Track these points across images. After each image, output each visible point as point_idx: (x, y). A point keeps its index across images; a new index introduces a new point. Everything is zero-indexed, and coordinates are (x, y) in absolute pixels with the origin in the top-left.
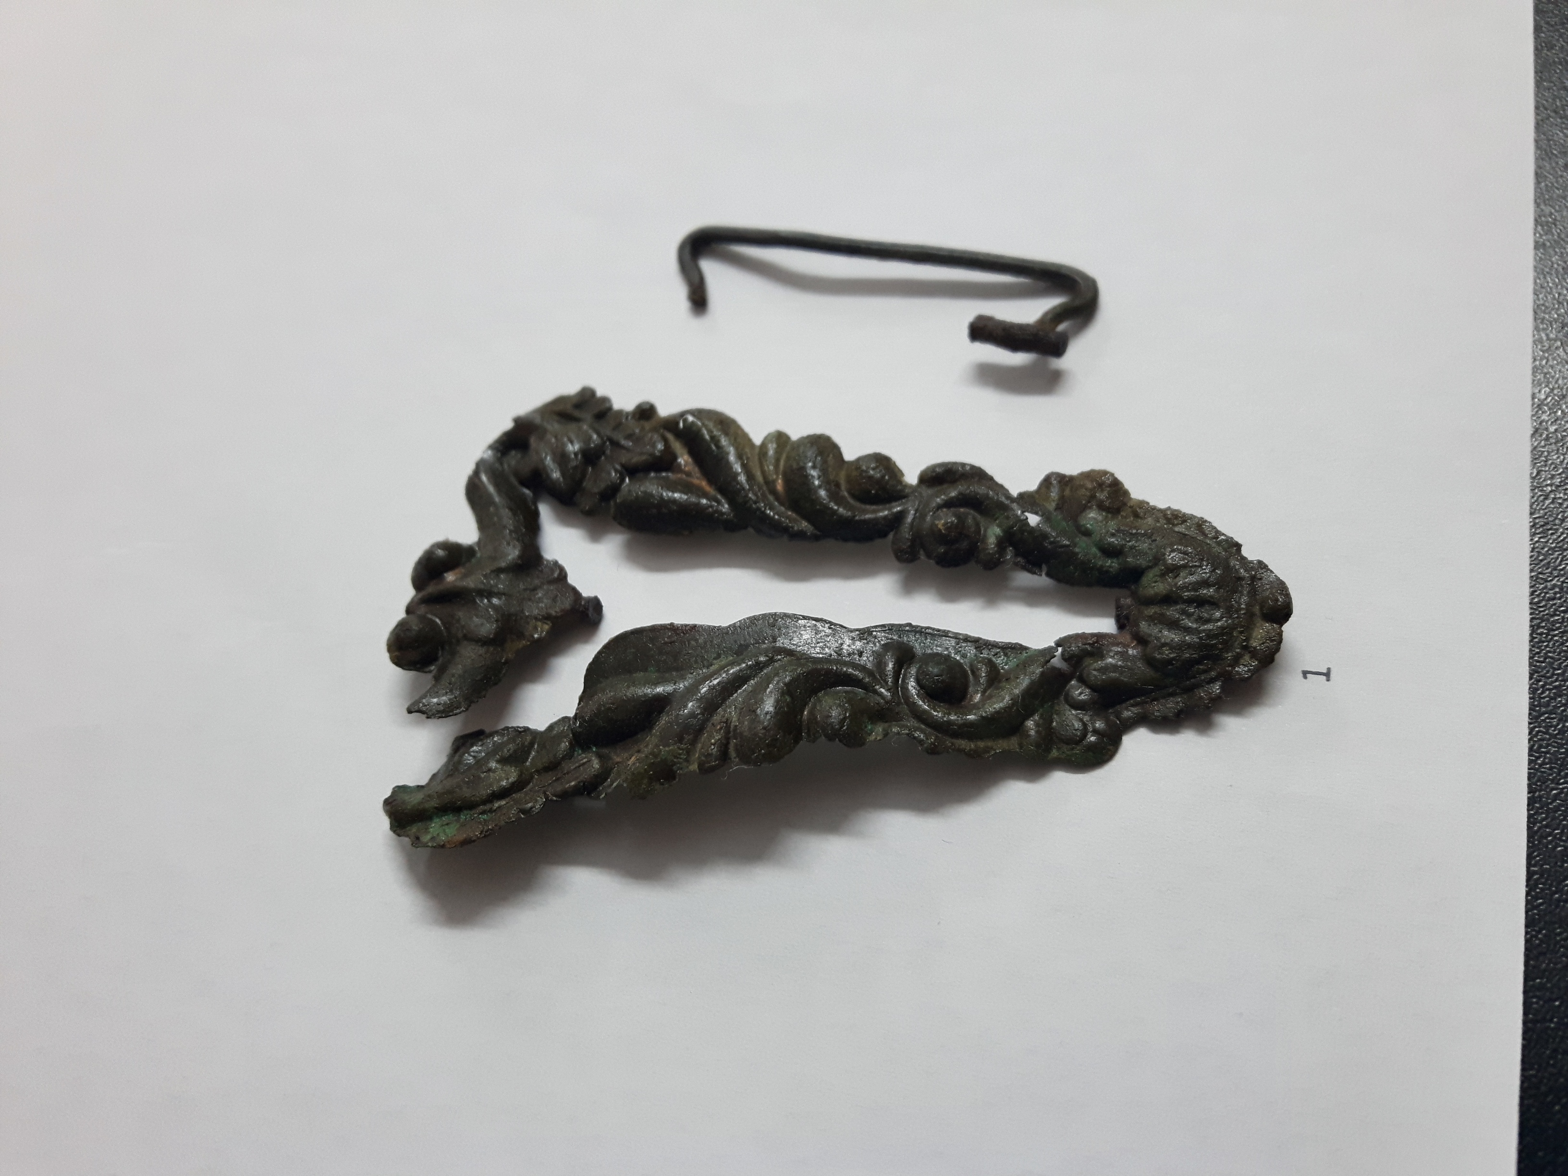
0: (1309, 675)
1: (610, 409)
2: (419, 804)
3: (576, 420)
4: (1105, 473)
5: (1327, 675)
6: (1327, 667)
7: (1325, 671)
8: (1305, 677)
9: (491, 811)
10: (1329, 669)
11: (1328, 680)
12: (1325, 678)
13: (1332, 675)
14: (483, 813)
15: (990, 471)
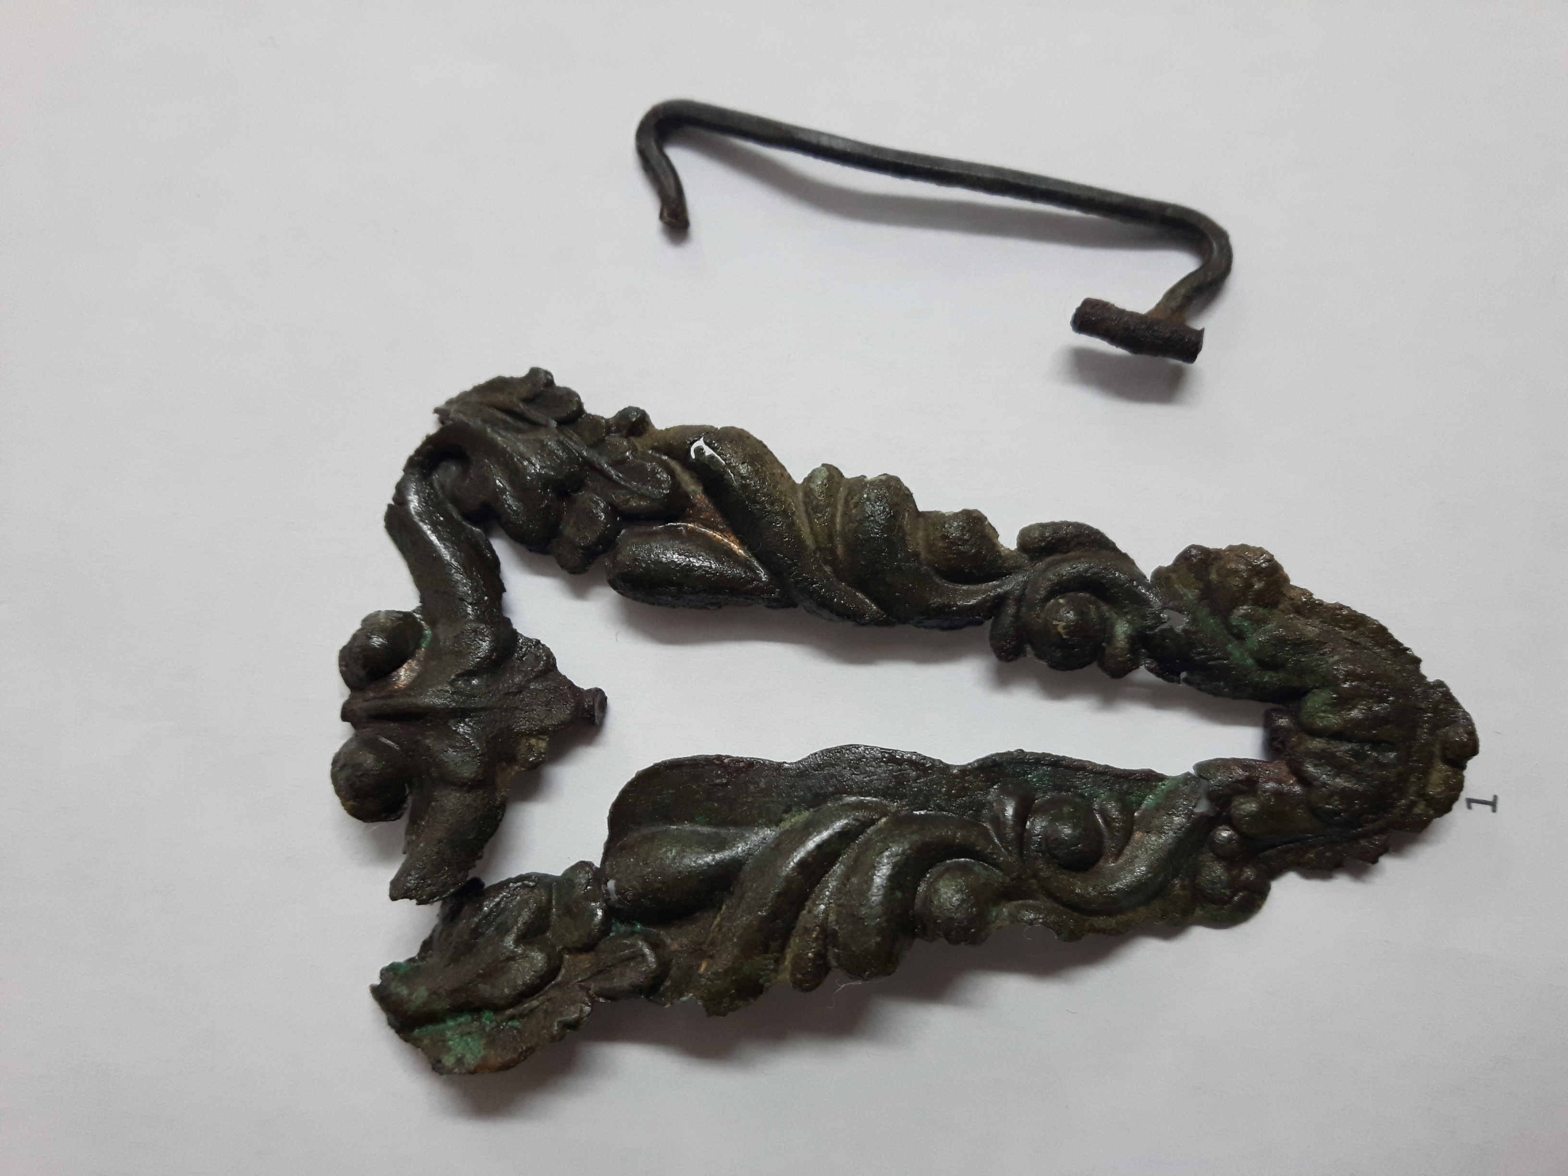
0: (1474, 805)
1: (580, 409)
2: (425, 1004)
3: (534, 425)
4: (1261, 551)
5: (1493, 804)
6: (1494, 793)
7: (1490, 799)
8: (1469, 807)
9: (522, 1016)
10: (1495, 797)
11: (1494, 811)
12: (1488, 808)
13: (1500, 805)
14: (512, 1018)
15: (1111, 536)
